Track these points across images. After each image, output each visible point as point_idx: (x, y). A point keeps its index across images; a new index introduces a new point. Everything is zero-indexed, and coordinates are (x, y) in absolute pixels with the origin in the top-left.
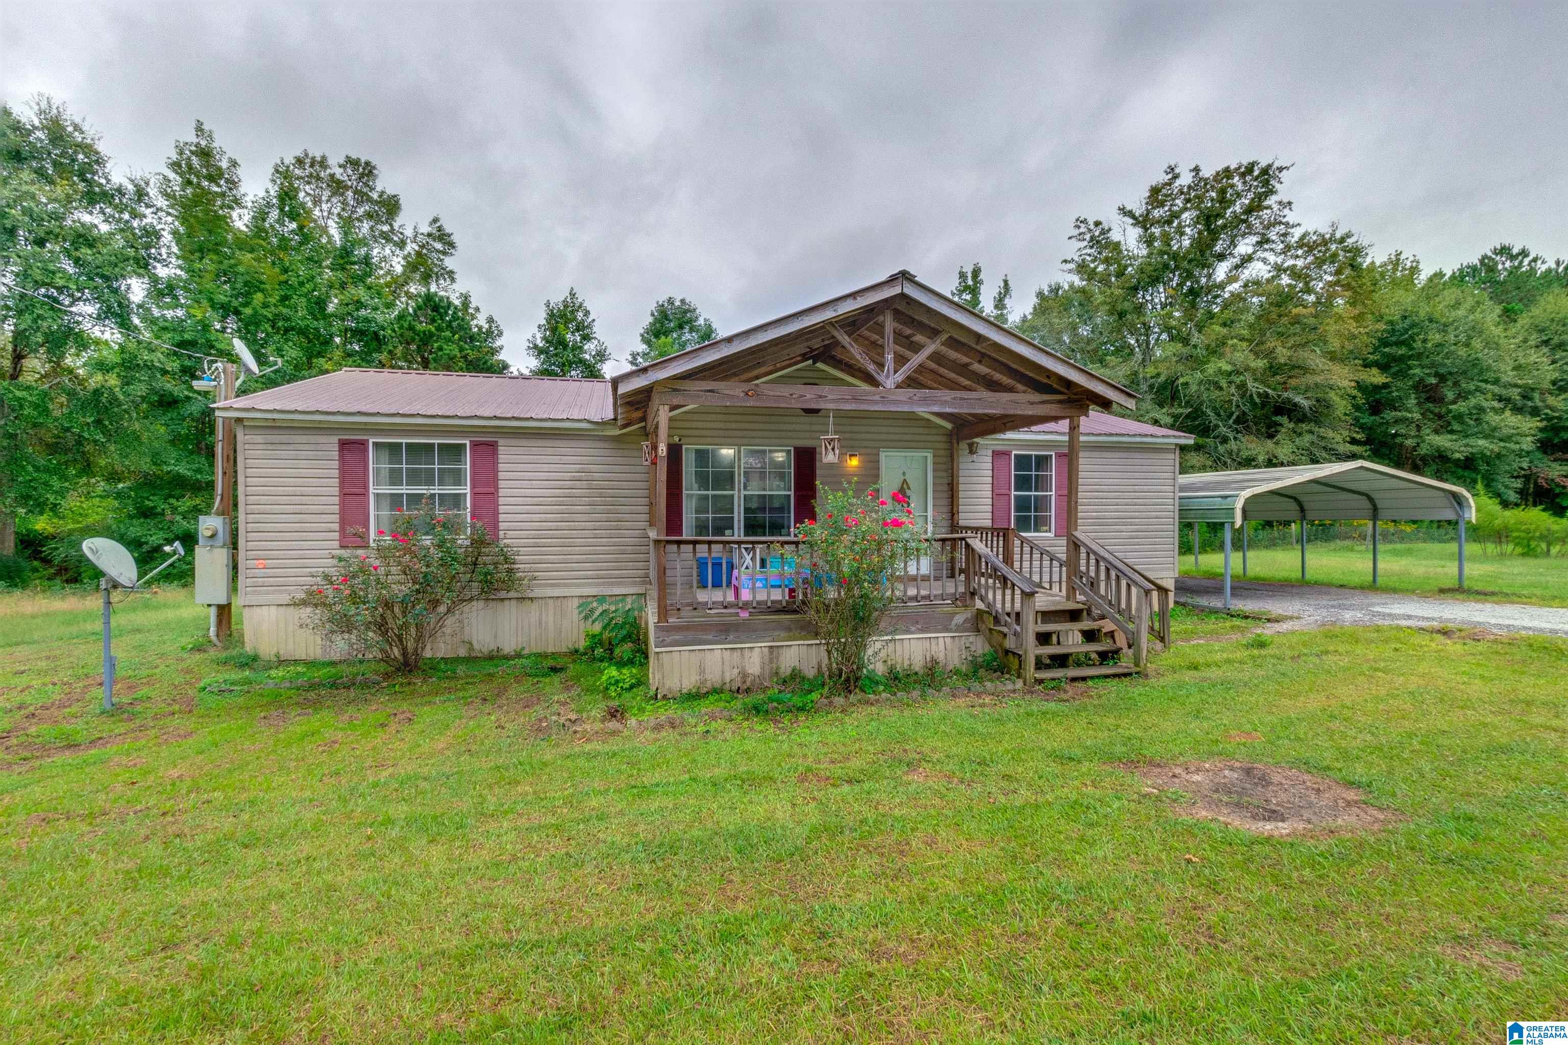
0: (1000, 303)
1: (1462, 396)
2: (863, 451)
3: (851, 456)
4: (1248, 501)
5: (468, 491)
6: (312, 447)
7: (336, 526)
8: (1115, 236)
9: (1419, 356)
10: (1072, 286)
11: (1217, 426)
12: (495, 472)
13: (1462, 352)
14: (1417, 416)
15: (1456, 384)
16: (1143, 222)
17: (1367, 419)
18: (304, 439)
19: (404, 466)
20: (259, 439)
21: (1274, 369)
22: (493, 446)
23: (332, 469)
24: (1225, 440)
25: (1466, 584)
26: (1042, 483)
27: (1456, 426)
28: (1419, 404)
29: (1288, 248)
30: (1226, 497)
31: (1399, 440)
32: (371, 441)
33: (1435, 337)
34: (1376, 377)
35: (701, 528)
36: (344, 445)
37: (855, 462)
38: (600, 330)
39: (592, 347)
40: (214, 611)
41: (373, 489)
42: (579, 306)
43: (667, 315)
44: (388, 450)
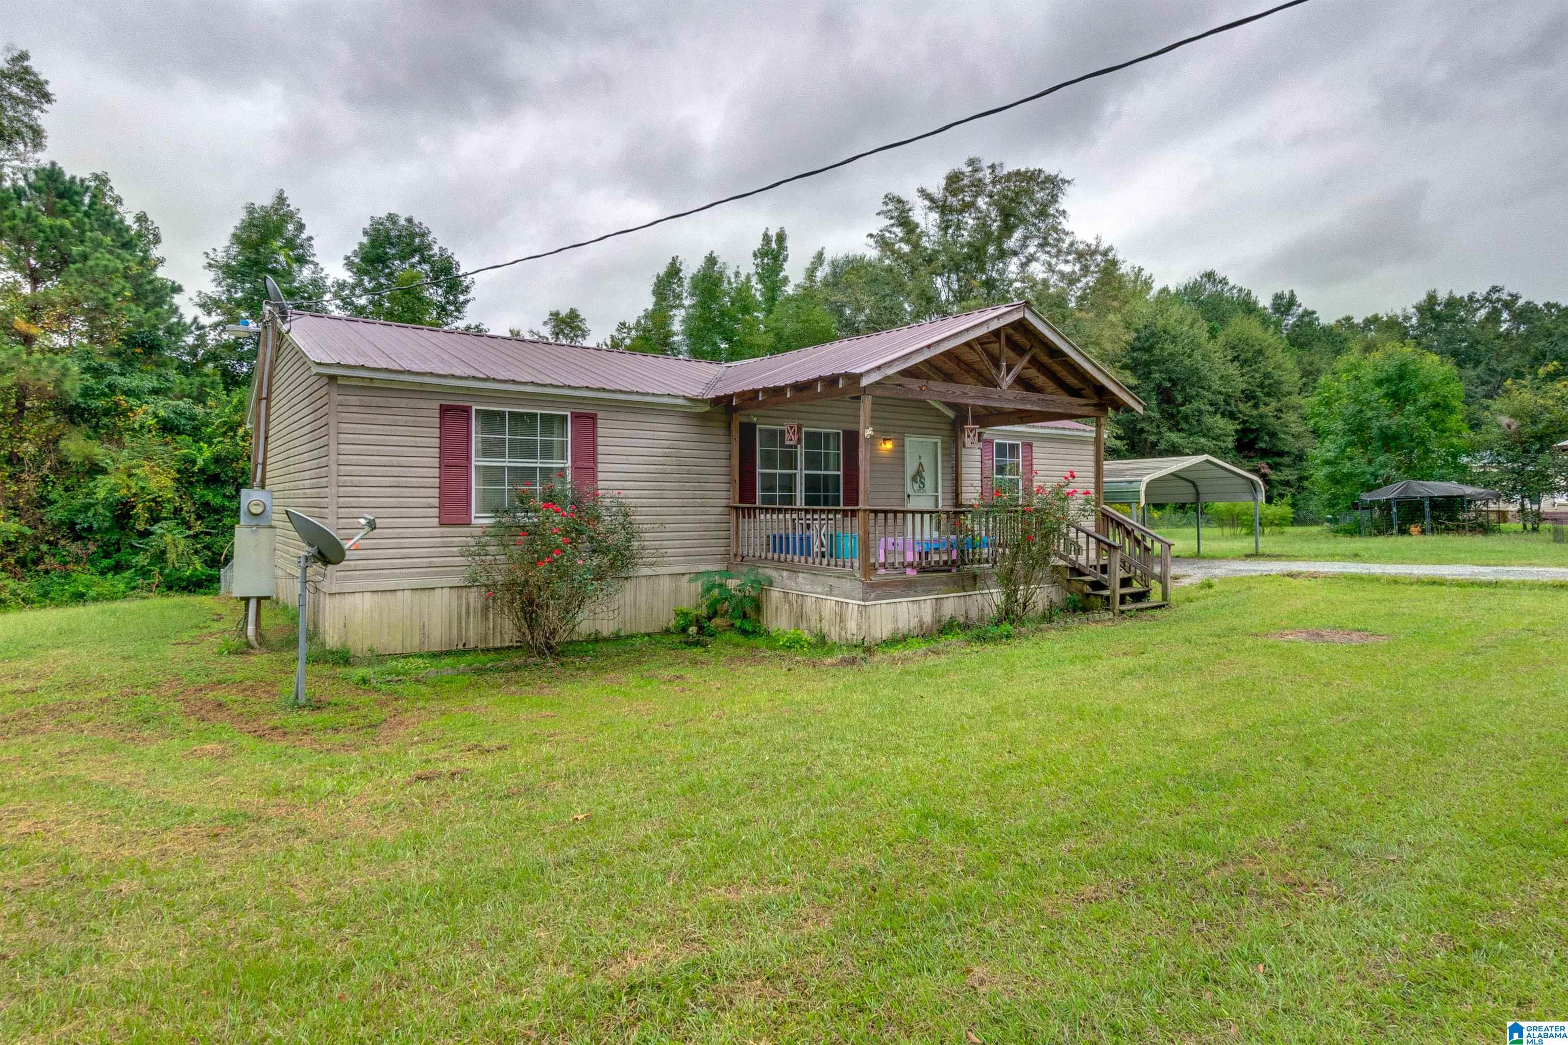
2: (893, 436)
3: (885, 440)
4: (1149, 485)
5: (568, 464)
6: (411, 412)
7: (436, 502)
9: (1158, 362)
12: (595, 445)
13: (1187, 362)
15: (1183, 388)
16: (942, 206)
18: (404, 402)
19: (507, 437)
20: (354, 400)
22: (593, 418)
23: (430, 438)
25: (1260, 551)
27: (1184, 426)
28: (1159, 404)
29: (1061, 252)
30: (1131, 482)
31: (1144, 436)
32: (474, 408)
33: (1169, 347)
34: (1129, 379)
35: (765, 500)
36: (445, 411)
37: (889, 445)
38: (316, 250)
39: (306, 273)
40: (253, 605)
41: (476, 461)
42: (290, 216)
43: (388, 237)
44: (490, 419)
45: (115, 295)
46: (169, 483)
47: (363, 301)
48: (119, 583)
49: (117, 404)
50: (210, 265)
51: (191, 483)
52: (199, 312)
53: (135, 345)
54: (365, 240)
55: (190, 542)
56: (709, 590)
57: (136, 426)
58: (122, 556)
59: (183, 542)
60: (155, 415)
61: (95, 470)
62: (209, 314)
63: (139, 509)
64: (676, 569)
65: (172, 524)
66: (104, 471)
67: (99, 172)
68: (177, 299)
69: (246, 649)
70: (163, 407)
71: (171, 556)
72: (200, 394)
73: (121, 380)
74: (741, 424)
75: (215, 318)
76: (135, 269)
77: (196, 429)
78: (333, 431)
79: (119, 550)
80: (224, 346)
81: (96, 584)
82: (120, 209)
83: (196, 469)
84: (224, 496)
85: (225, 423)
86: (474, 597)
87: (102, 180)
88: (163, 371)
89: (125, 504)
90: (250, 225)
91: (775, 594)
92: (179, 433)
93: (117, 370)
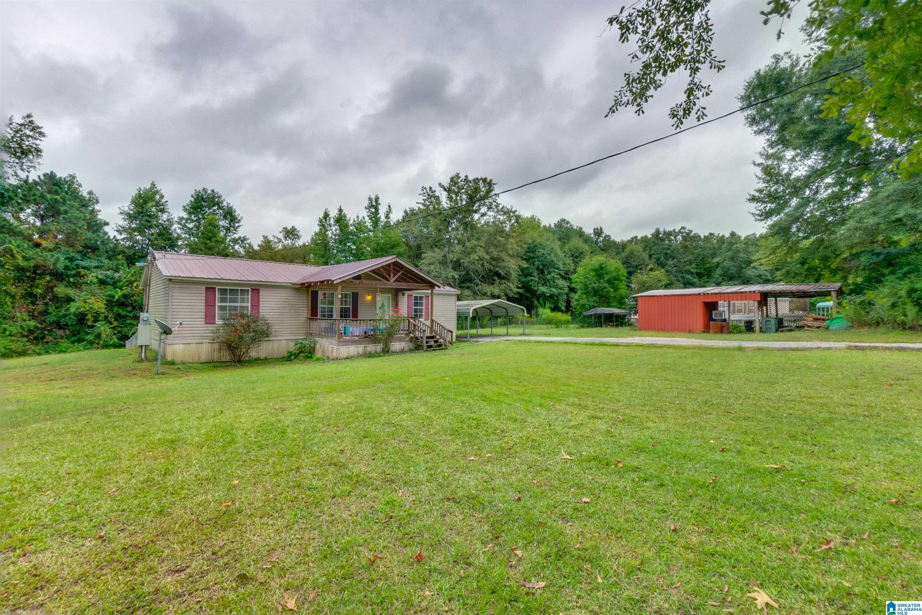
0: (387, 217)
1: (549, 273)
2: (373, 295)
3: (368, 295)
4: (474, 311)
5: (249, 305)
6: (196, 289)
7: (204, 316)
8: (437, 194)
9: (538, 257)
10: (419, 209)
11: (475, 279)
12: (259, 299)
13: (549, 257)
14: (537, 279)
15: (548, 268)
16: (449, 190)
17: (523, 279)
18: (193, 286)
19: (228, 297)
20: (177, 286)
21: (493, 258)
22: (258, 290)
23: (202, 297)
24: (477, 285)
25: (525, 333)
26: (421, 304)
27: (548, 284)
28: (538, 275)
29: (498, 211)
30: (470, 309)
32: (217, 288)
33: (542, 251)
34: (525, 265)
35: (322, 316)
36: (207, 289)
37: (369, 297)
38: (169, 207)
39: (165, 216)
40: (144, 348)
41: (218, 304)
42: (157, 192)
43: (203, 199)
44: (223, 291)
45: (80, 228)
46: (103, 306)
47: (191, 225)
48: (81, 346)
49: (79, 272)
50: (121, 213)
51: (112, 306)
52: (116, 233)
53: (88, 248)
54: (192, 199)
55: (111, 330)
56: (296, 344)
57: (89, 282)
58: (82, 336)
59: (109, 330)
60: (97, 278)
61: (69, 300)
62: (121, 234)
63: (89, 316)
64: (288, 338)
65: (103, 322)
66: (73, 301)
67: (72, 174)
68: (106, 228)
69: (141, 361)
70: (101, 274)
71: (104, 336)
72: (117, 268)
73: (82, 263)
74: (312, 291)
75: (123, 236)
76: (89, 217)
77: (115, 283)
78: (170, 295)
79: (79, 333)
80: (127, 248)
81: (70, 347)
82: (81, 189)
83: (115, 300)
84: (127, 311)
85: (128, 281)
86: (216, 346)
87: (73, 177)
88: (100, 259)
89: (82, 314)
90: (140, 196)
91: (318, 346)
92: (107, 285)
93: (80, 258)
